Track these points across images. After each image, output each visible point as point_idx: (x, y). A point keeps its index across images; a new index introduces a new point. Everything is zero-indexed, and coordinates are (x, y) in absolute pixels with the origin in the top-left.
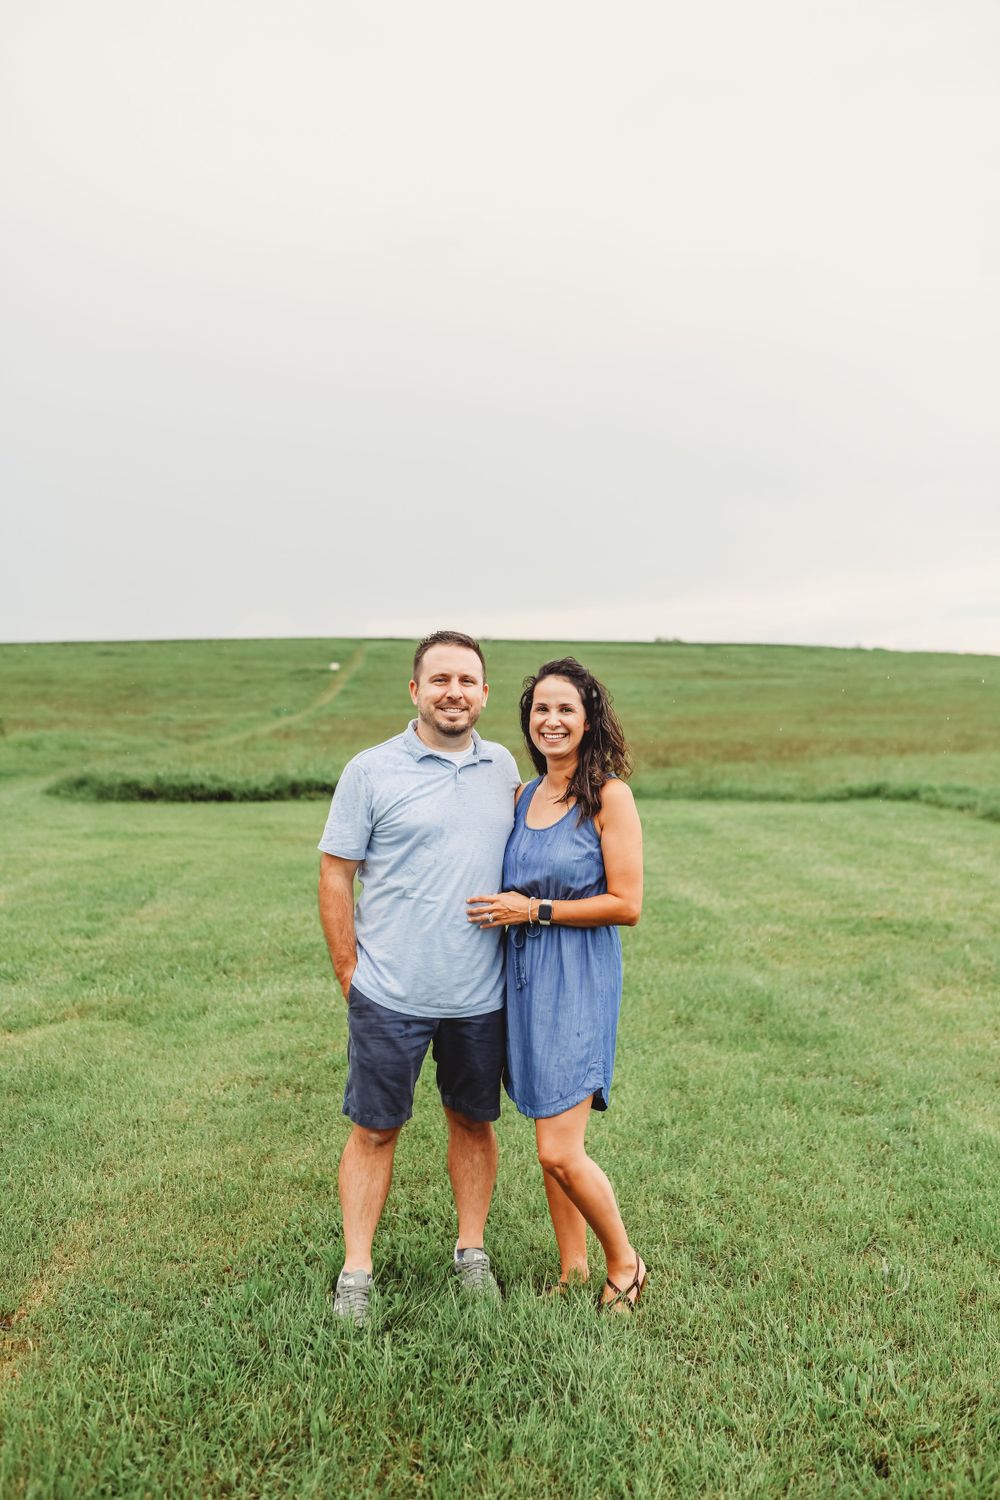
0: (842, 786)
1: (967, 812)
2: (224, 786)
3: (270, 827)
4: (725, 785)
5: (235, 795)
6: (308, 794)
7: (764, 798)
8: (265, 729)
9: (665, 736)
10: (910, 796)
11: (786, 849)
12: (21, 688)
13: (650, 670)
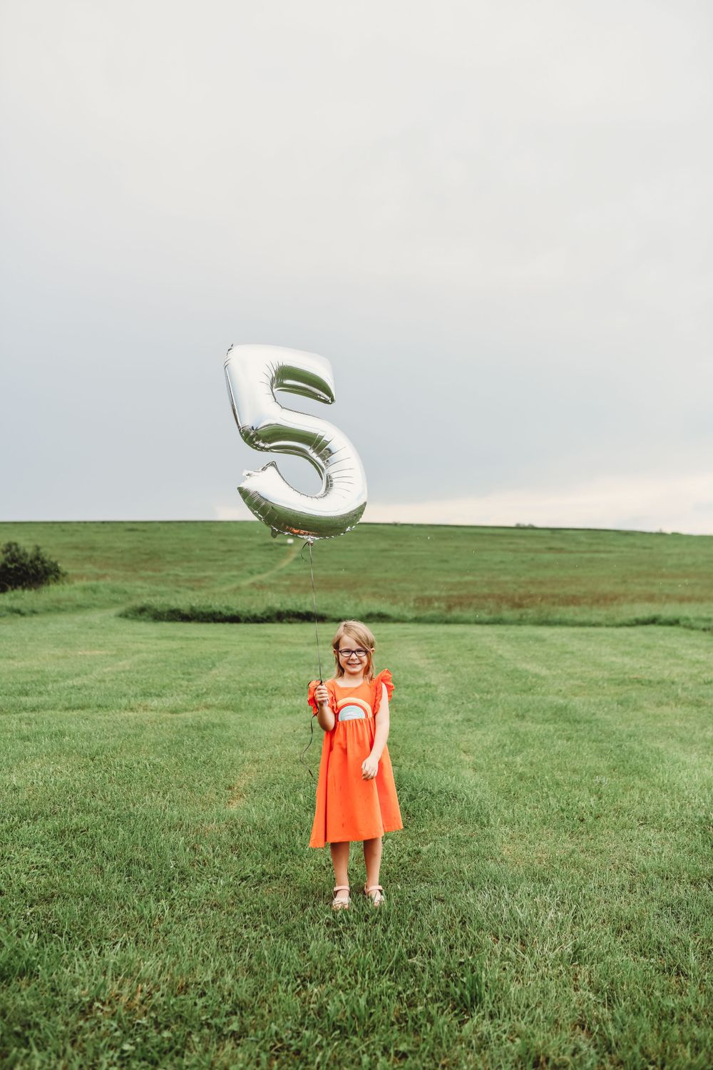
0: (632, 617)
1: (708, 632)
2: (234, 612)
3: (269, 636)
4: (558, 617)
5: (242, 618)
6: (288, 619)
7: (582, 624)
8: (245, 583)
9: (521, 591)
10: (674, 623)
11: (590, 649)
13: (511, 547)
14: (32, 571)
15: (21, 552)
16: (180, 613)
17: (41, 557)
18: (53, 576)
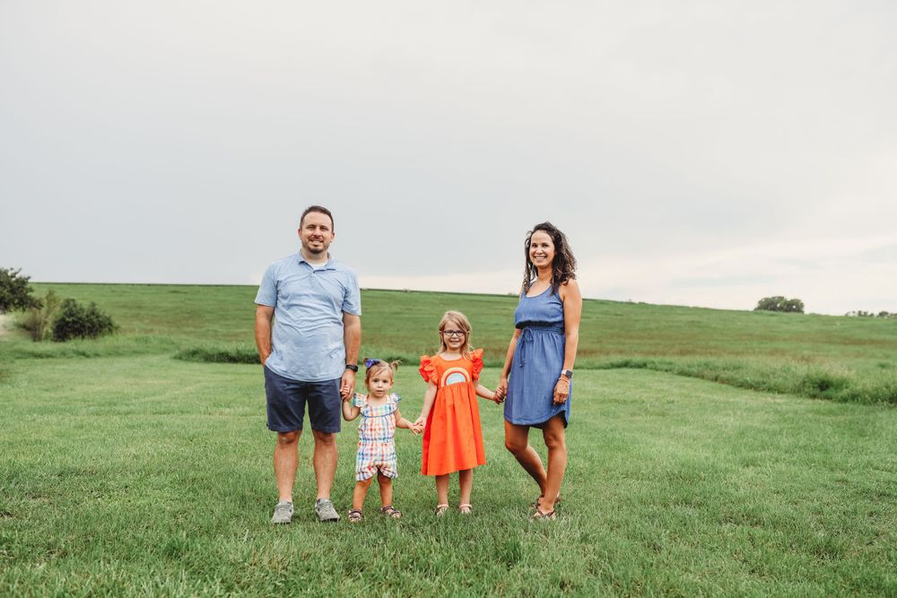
1: (669, 372)
10: (642, 366)
12: (125, 310)
13: (504, 312)
14: (88, 324)
15: (78, 308)
16: (227, 356)
17: (96, 312)
18: (107, 329)
